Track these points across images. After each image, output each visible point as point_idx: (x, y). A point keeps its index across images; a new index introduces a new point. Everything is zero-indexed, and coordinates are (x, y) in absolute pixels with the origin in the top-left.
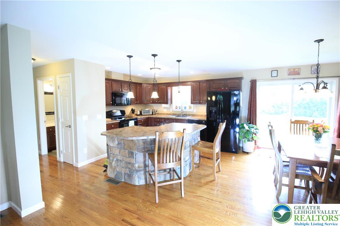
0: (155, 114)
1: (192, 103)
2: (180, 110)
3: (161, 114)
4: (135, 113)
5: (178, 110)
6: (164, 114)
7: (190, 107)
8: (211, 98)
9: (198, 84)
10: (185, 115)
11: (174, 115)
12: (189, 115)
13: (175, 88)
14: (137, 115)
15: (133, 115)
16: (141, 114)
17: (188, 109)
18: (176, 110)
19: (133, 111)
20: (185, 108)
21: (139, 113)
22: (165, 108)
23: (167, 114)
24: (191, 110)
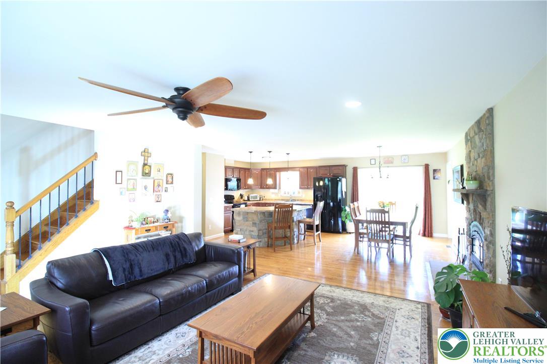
0: (262, 200)
1: (300, 188)
2: (289, 195)
3: (269, 200)
4: (244, 198)
5: (287, 195)
6: (272, 200)
7: (299, 192)
8: (319, 184)
9: (306, 169)
10: (295, 200)
11: (282, 200)
12: (298, 200)
13: (283, 174)
14: (245, 201)
15: (242, 200)
16: (248, 200)
17: (296, 195)
18: (285, 195)
19: (241, 196)
20: (294, 193)
21: (246, 199)
22: (273, 193)
23: (276, 200)
24: (300, 195)
